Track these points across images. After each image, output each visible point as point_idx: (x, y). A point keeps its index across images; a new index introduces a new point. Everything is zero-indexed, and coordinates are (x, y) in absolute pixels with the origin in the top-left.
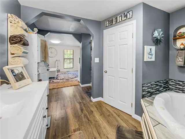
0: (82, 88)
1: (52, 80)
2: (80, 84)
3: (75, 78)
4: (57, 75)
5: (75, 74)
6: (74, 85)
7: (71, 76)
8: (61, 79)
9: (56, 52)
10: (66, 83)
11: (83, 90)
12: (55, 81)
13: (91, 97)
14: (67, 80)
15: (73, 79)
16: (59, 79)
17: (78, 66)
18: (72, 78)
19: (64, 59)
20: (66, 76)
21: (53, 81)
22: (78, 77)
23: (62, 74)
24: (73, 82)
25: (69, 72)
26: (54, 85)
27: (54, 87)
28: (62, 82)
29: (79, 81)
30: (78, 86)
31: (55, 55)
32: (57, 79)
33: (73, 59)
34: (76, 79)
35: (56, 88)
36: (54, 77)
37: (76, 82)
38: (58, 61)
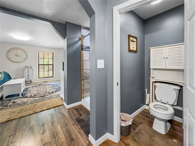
0: (69, 112)
1: (12, 101)
2: (64, 103)
3: (56, 91)
4: (26, 90)
5: (57, 85)
6: (55, 106)
7: (49, 89)
8: (31, 97)
9: (25, 54)
10: (39, 104)
11: (70, 114)
12: (18, 101)
13: (90, 135)
14: (43, 97)
15: (52, 95)
16: (27, 97)
17: (62, 74)
18: (51, 92)
19: (39, 65)
20: (41, 90)
21: (14, 103)
22: (60, 90)
23: (36, 86)
24: (53, 100)
25: (47, 83)
26: (14, 110)
27: (13, 116)
28: (32, 103)
29: (63, 98)
30: (61, 107)
31: (23, 59)
32: (23, 96)
33: (53, 65)
34: (57, 93)
35: (15, 119)
36: (18, 94)
37: (57, 99)
38: (29, 68)
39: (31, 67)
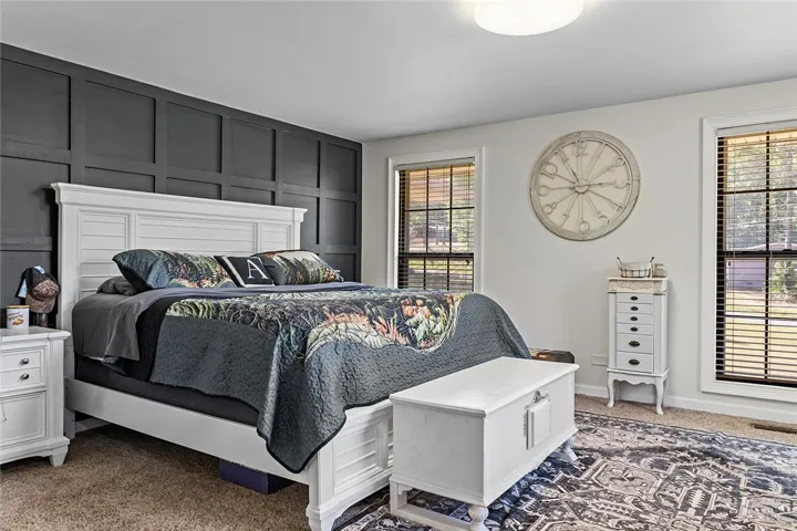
19: (722, 255)
38: (637, 279)
39: (657, 274)
